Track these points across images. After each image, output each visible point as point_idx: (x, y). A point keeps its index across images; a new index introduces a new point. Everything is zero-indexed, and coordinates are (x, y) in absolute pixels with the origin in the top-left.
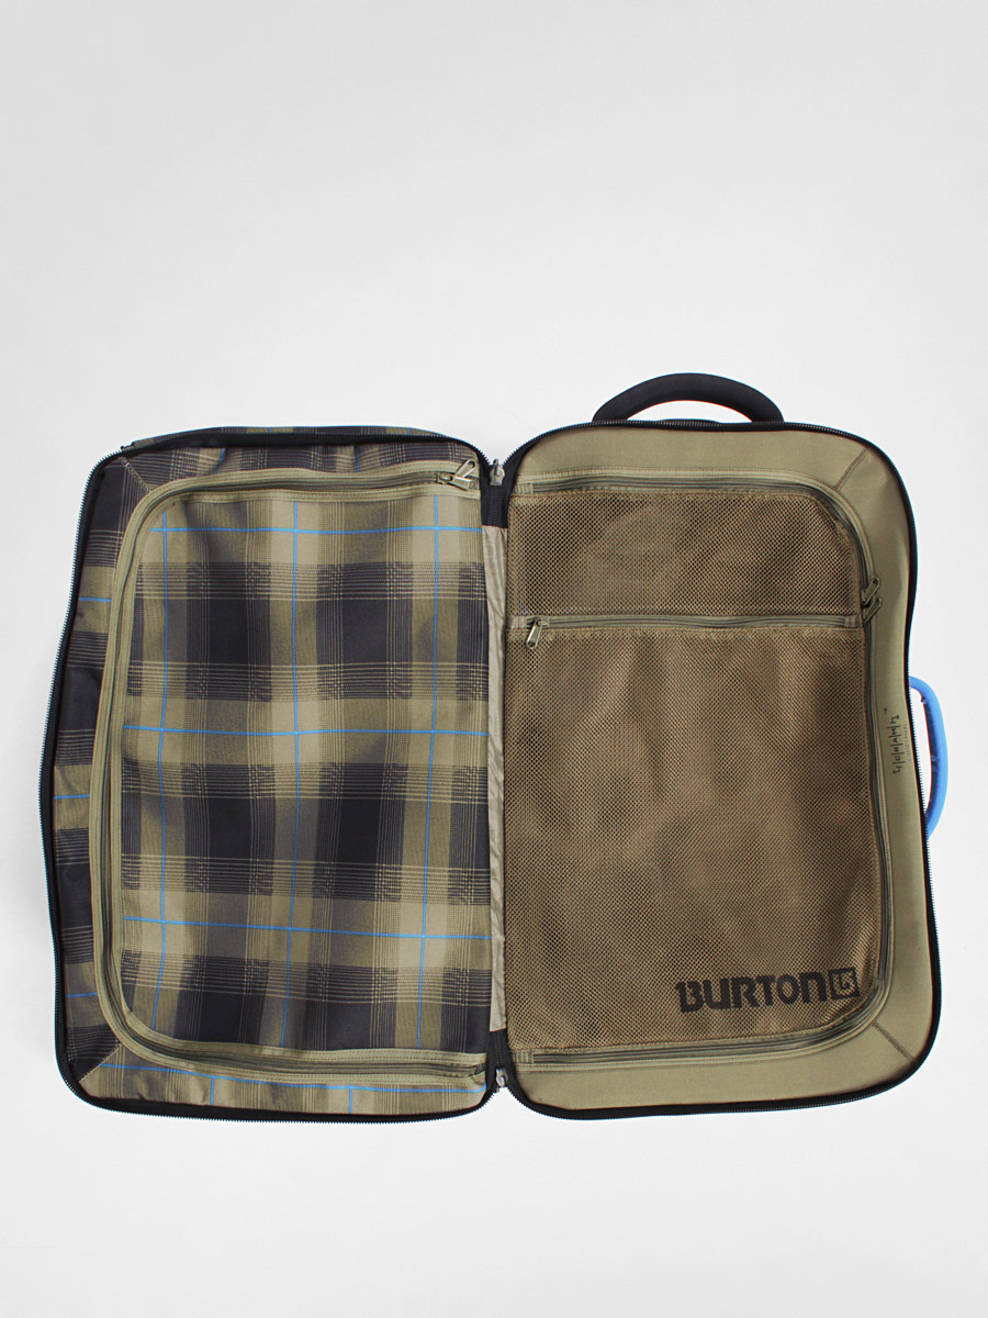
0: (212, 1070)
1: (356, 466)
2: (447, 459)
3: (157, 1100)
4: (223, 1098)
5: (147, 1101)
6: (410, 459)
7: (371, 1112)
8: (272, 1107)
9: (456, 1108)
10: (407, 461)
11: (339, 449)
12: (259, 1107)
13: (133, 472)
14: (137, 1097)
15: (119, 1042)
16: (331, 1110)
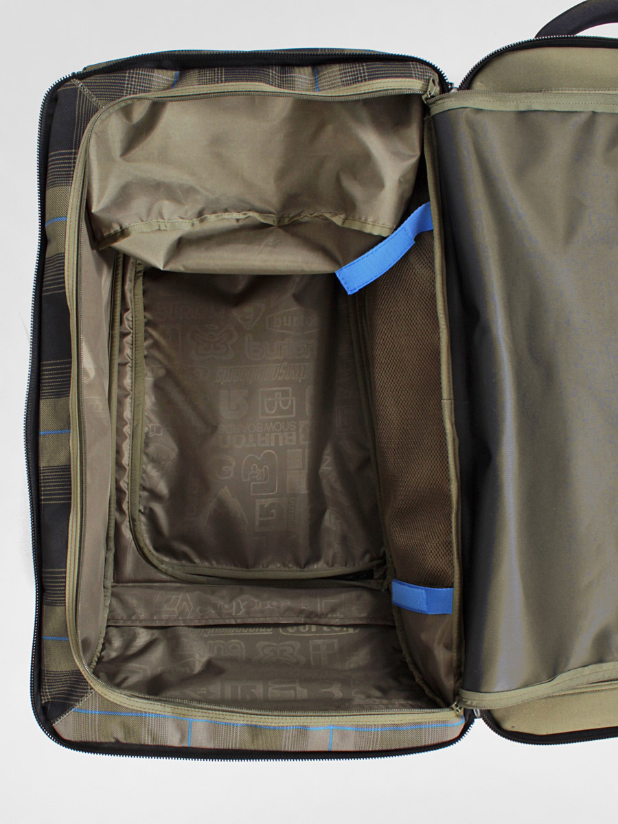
0: (190, 713)
1: (315, 85)
2: (410, 77)
3: (134, 742)
4: (201, 739)
5: (124, 744)
6: (373, 77)
7: (350, 748)
8: (249, 746)
9: (436, 741)
10: (370, 79)
11: (297, 69)
12: (237, 747)
13: (86, 91)
14: (113, 740)
15: (92, 688)
16: (311, 748)
